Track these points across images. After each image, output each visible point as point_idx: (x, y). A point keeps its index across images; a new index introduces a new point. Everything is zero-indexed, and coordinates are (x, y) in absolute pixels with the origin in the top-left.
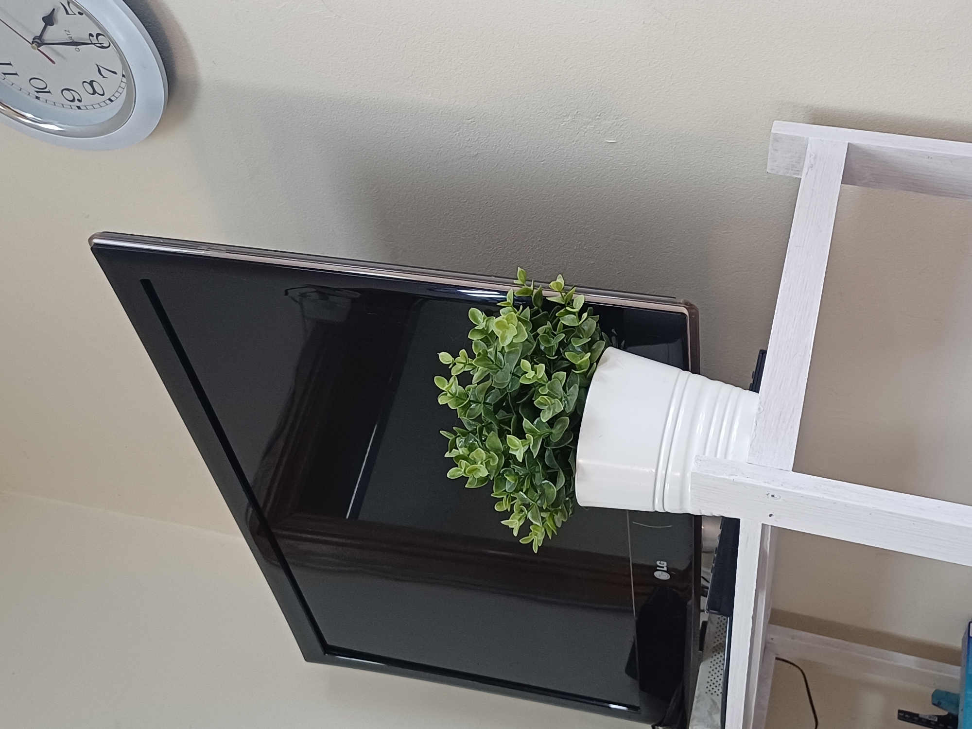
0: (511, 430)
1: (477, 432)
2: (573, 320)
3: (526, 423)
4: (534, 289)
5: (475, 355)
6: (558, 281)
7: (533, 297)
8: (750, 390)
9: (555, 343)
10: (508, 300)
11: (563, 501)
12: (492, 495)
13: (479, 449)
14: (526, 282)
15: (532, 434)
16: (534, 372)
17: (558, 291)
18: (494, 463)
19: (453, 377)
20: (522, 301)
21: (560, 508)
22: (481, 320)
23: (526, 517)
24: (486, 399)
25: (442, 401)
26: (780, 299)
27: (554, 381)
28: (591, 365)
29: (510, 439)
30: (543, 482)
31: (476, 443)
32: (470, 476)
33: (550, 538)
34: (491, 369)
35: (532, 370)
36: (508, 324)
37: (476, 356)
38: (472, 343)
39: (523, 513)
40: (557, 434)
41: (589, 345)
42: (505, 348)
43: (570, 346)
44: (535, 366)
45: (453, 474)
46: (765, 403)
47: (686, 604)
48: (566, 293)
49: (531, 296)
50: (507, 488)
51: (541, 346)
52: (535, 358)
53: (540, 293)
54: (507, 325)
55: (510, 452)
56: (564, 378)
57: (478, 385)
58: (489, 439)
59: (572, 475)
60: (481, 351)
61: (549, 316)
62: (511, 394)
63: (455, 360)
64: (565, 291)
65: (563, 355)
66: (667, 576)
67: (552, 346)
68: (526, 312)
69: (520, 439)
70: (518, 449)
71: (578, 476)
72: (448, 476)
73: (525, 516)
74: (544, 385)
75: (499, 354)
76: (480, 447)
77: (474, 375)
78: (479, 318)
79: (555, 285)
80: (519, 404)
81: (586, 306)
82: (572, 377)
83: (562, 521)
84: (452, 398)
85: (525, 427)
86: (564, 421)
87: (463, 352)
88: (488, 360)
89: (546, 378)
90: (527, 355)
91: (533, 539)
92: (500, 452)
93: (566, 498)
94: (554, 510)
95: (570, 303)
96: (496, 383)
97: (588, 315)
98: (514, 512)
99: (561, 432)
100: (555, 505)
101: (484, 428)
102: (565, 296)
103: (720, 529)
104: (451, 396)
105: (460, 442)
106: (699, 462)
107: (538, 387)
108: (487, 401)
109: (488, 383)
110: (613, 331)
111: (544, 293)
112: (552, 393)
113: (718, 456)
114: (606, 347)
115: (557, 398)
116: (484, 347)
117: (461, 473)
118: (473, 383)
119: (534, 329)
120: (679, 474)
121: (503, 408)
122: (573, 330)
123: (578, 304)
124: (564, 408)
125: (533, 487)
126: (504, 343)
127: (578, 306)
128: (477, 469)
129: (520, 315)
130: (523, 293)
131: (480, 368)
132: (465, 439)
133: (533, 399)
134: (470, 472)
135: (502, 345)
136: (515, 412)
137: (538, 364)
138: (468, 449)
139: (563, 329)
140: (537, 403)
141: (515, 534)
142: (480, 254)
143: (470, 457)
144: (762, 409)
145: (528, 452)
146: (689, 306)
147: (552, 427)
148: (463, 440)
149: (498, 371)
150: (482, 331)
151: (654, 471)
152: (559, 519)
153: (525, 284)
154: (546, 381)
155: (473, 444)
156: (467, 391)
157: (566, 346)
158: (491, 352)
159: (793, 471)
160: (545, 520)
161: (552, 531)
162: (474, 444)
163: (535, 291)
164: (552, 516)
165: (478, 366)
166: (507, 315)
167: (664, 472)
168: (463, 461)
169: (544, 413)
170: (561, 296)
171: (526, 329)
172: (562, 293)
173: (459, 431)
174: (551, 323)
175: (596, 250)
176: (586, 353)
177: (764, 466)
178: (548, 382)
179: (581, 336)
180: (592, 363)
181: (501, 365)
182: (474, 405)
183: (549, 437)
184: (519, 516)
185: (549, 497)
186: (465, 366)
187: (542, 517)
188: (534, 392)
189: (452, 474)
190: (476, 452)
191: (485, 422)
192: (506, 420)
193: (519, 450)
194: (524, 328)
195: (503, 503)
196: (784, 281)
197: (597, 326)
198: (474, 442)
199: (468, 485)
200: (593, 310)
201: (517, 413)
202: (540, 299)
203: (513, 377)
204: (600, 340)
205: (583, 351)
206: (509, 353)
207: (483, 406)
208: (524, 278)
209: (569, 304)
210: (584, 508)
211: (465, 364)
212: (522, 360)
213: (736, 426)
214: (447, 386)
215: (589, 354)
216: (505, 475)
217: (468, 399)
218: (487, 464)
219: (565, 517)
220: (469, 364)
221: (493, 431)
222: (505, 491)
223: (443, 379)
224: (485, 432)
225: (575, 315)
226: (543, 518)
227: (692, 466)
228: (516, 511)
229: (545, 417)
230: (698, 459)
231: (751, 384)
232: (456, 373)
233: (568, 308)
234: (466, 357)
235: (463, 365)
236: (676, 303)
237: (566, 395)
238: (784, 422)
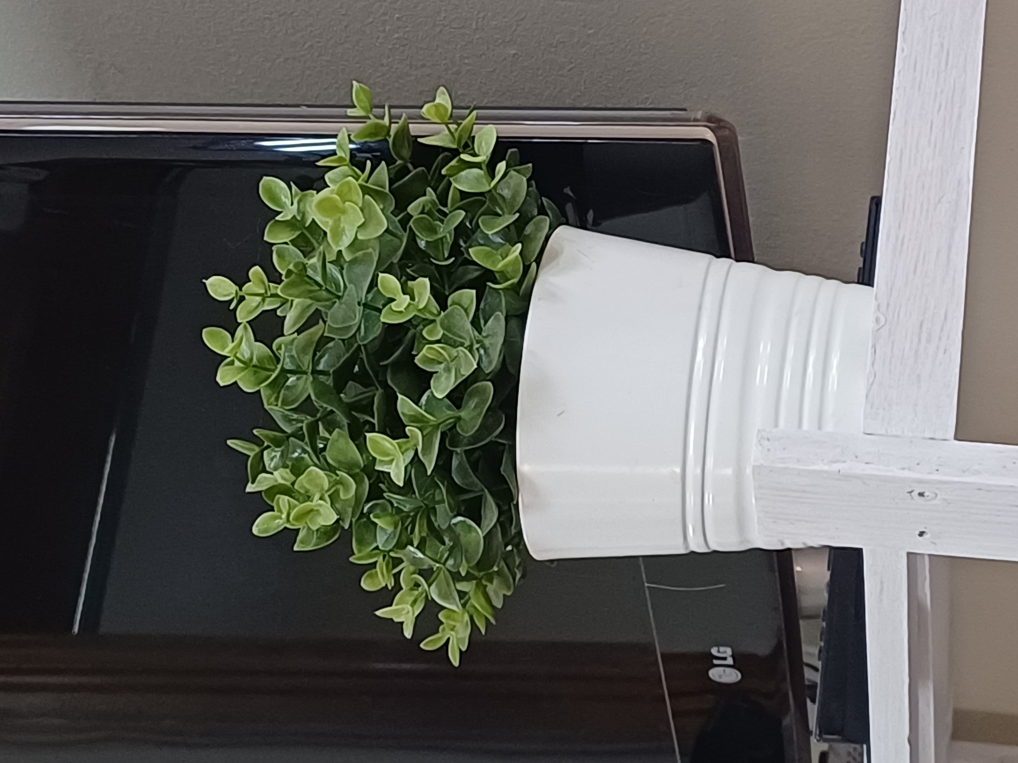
0: (375, 421)
1: (303, 434)
2: (478, 179)
3: (404, 405)
4: (391, 123)
5: (281, 275)
6: (438, 101)
7: (391, 140)
8: (858, 283)
9: (446, 230)
10: (340, 153)
11: (500, 553)
12: (351, 559)
13: (313, 468)
14: (374, 110)
15: (419, 425)
16: (408, 297)
17: (438, 121)
18: (349, 493)
19: (241, 327)
20: (370, 150)
21: (495, 569)
22: (286, 200)
23: (427, 596)
24: (315, 363)
25: (224, 377)
26: (897, 89)
27: (453, 310)
28: (526, 268)
29: (373, 440)
30: (454, 521)
31: (306, 456)
32: (301, 527)
33: (483, 631)
34: (318, 300)
35: (404, 293)
36: (344, 203)
37: (283, 278)
38: (272, 252)
39: (420, 589)
40: (471, 419)
41: (516, 228)
42: (344, 253)
43: (478, 234)
44: (410, 283)
45: (266, 526)
46: (888, 305)
47: (780, 722)
48: (459, 125)
49: (388, 138)
50: (380, 541)
51: (418, 241)
52: (409, 267)
53: (404, 130)
54: (340, 204)
55: (378, 468)
56: (472, 302)
57: (298, 335)
58: (332, 444)
59: (512, 500)
60: (291, 267)
61: (429, 178)
62: (368, 347)
63: (241, 290)
64: (456, 119)
65: (466, 255)
66: (734, 675)
67: (442, 239)
68: (379, 173)
69: (394, 439)
70: (392, 461)
71: (523, 500)
72: (255, 531)
73: (424, 595)
74: (433, 321)
75: (332, 269)
76: (316, 465)
77: (285, 317)
78: (283, 197)
79: (433, 111)
80: (386, 366)
81: (502, 147)
82: (488, 298)
83: (504, 595)
84: (243, 369)
85: (403, 413)
86: (484, 390)
87: (256, 272)
88: (308, 283)
89: (435, 306)
90: (392, 263)
91: (448, 640)
92: (358, 470)
93: (506, 546)
94: (485, 575)
95: (468, 145)
96: (331, 330)
97: (508, 166)
98: (401, 589)
99: (479, 414)
100: (484, 564)
101: (320, 423)
102: (456, 130)
103: (829, 569)
104: (242, 365)
105: (272, 459)
106: (766, 443)
107: (421, 327)
108: (321, 367)
109: (317, 330)
110: (567, 191)
111: (414, 129)
112: (450, 335)
113: (805, 426)
114: (552, 228)
115: (462, 345)
116: (299, 257)
117: (281, 521)
118: (285, 332)
119: (401, 205)
120: (729, 471)
121: (355, 378)
122: (481, 200)
123: (483, 144)
124: (478, 364)
125: (436, 533)
126: (341, 243)
127: (485, 150)
128: (312, 510)
129: (367, 182)
130: (370, 135)
131: (296, 301)
132: (282, 452)
133: (414, 353)
134: (298, 518)
135: (336, 249)
136: (379, 382)
137: (414, 279)
138: (291, 471)
139: (462, 200)
140: (421, 361)
141: (408, 633)
142: (278, 61)
143: (296, 487)
144: (882, 319)
145: (416, 462)
146: (714, 123)
147: (459, 407)
148: (278, 454)
149: (335, 302)
150: (291, 224)
151: (678, 470)
152: (497, 592)
153: (371, 116)
154: (435, 312)
155: (300, 459)
156: (277, 350)
157: (471, 234)
158: (313, 267)
159: (956, 438)
160: (467, 597)
161: (487, 619)
162: (303, 458)
163: (394, 127)
164: (482, 588)
165: (290, 298)
166: (338, 185)
167: (699, 471)
168: (282, 497)
169: (438, 378)
170: (447, 132)
171: (382, 210)
172: (450, 126)
173: (267, 437)
174: (435, 191)
175: (518, 25)
176: (513, 246)
177: (897, 436)
178: (439, 314)
179: (500, 212)
180: (528, 263)
181: (340, 291)
182: (292, 379)
183: (454, 426)
184: (411, 595)
185: (470, 550)
186: (263, 300)
187: (459, 592)
188: (414, 337)
189: (264, 525)
190: (307, 475)
191: (321, 410)
192: (364, 402)
193: (394, 463)
194: (378, 208)
195: (376, 572)
196: (903, 50)
197: (529, 186)
198: (303, 455)
199: (298, 547)
200: (518, 153)
201: (386, 386)
202: (407, 145)
203: (368, 311)
204: (539, 214)
205: (506, 241)
206: (353, 262)
207: (311, 378)
208: (368, 105)
209: (466, 146)
210: (548, 564)
211: (264, 297)
212: (381, 275)
213: (835, 361)
214: (231, 345)
215: (519, 246)
216: (371, 516)
217: (279, 366)
218: (334, 498)
219: (509, 588)
220: (273, 296)
221: (339, 427)
222: (377, 548)
223: (221, 332)
224: (322, 432)
225: (481, 168)
226: (462, 594)
227: (754, 454)
228: (406, 586)
229: (441, 388)
230: (762, 437)
231: (860, 269)
232: (247, 317)
233: (464, 157)
234: (263, 283)
235: (259, 299)
236: (688, 120)
237: (480, 338)
238: (929, 341)
